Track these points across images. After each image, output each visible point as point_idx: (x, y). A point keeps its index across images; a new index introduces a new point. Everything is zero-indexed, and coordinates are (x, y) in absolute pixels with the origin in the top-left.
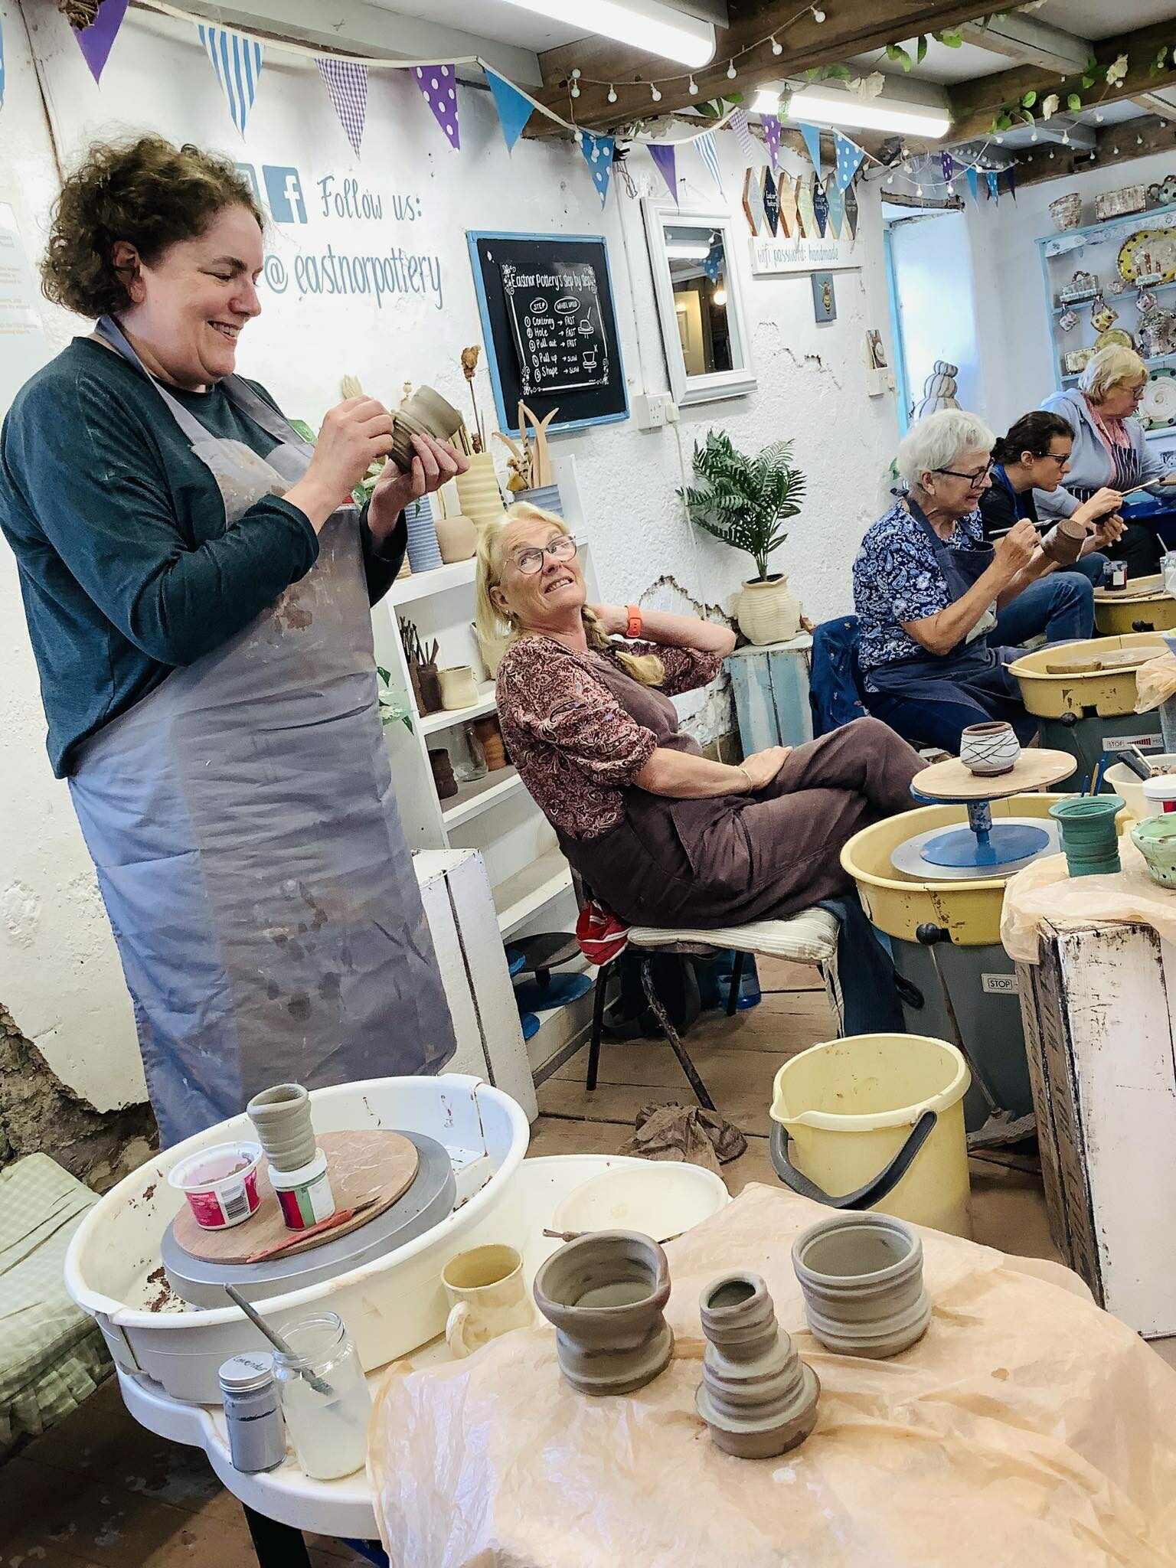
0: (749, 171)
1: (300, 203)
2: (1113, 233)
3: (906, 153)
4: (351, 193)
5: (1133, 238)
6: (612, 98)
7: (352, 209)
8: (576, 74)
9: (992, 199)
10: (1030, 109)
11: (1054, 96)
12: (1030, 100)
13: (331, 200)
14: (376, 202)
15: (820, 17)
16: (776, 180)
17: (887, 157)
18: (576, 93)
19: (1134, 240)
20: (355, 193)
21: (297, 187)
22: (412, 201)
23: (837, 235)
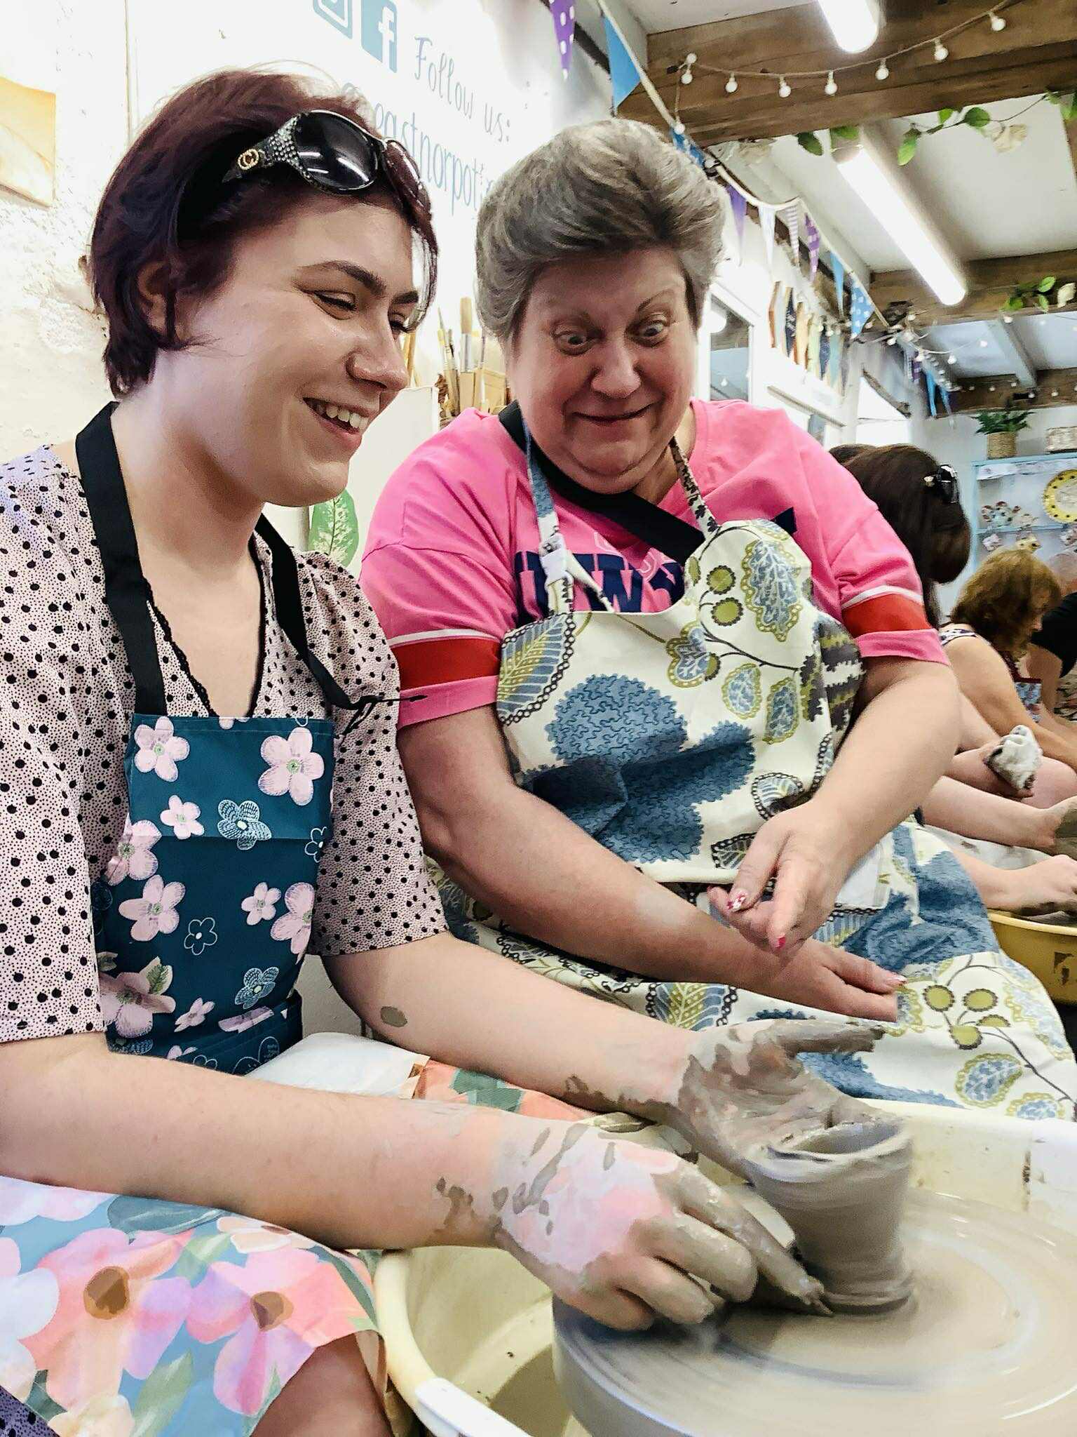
0: (778, 283)
1: (393, 46)
2: (1045, 467)
3: (911, 317)
4: (446, 72)
5: (1060, 477)
6: (731, 86)
7: (444, 90)
8: (691, 59)
9: (931, 419)
10: (1045, 294)
11: (1072, 285)
12: (1048, 283)
13: (425, 64)
14: (468, 99)
15: (998, 24)
16: (795, 306)
17: (893, 318)
18: (687, 78)
19: (1061, 479)
20: (450, 75)
21: (393, 26)
22: (503, 120)
23: (831, 383)
